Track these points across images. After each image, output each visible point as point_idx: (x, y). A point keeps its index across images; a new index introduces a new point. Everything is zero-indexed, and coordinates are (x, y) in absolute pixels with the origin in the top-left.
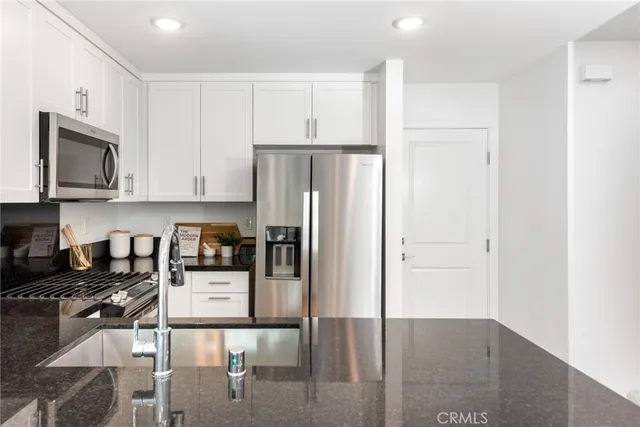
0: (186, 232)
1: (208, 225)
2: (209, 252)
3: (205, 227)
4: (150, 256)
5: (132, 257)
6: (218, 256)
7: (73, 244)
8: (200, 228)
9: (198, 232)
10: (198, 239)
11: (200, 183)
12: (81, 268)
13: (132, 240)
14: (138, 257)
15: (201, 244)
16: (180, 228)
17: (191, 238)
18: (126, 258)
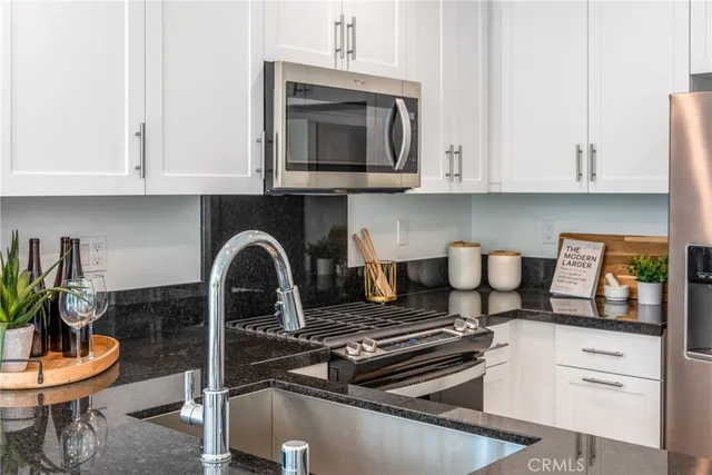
0: (577, 250)
1: (620, 238)
2: (615, 291)
3: (609, 243)
4: (516, 290)
5: (485, 288)
6: (631, 301)
7: (372, 258)
8: (602, 245)
9: (596, 251)
10: (596, 265)
11: (587, 158)
12: (378, 299)
13: (485, 259)
14: (494, 289)
15: (602, 274)
16: (567, 242)
17: (584, 262)
18: (476, 289)
